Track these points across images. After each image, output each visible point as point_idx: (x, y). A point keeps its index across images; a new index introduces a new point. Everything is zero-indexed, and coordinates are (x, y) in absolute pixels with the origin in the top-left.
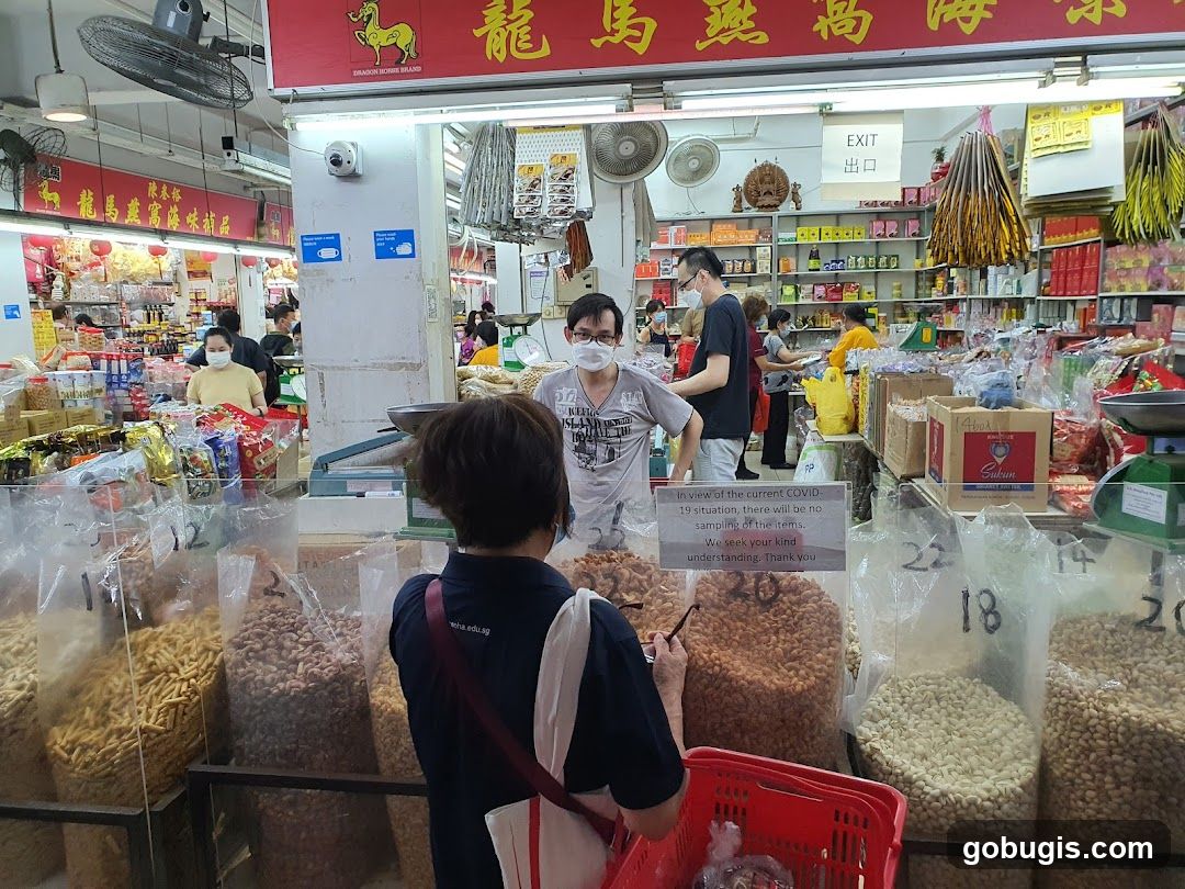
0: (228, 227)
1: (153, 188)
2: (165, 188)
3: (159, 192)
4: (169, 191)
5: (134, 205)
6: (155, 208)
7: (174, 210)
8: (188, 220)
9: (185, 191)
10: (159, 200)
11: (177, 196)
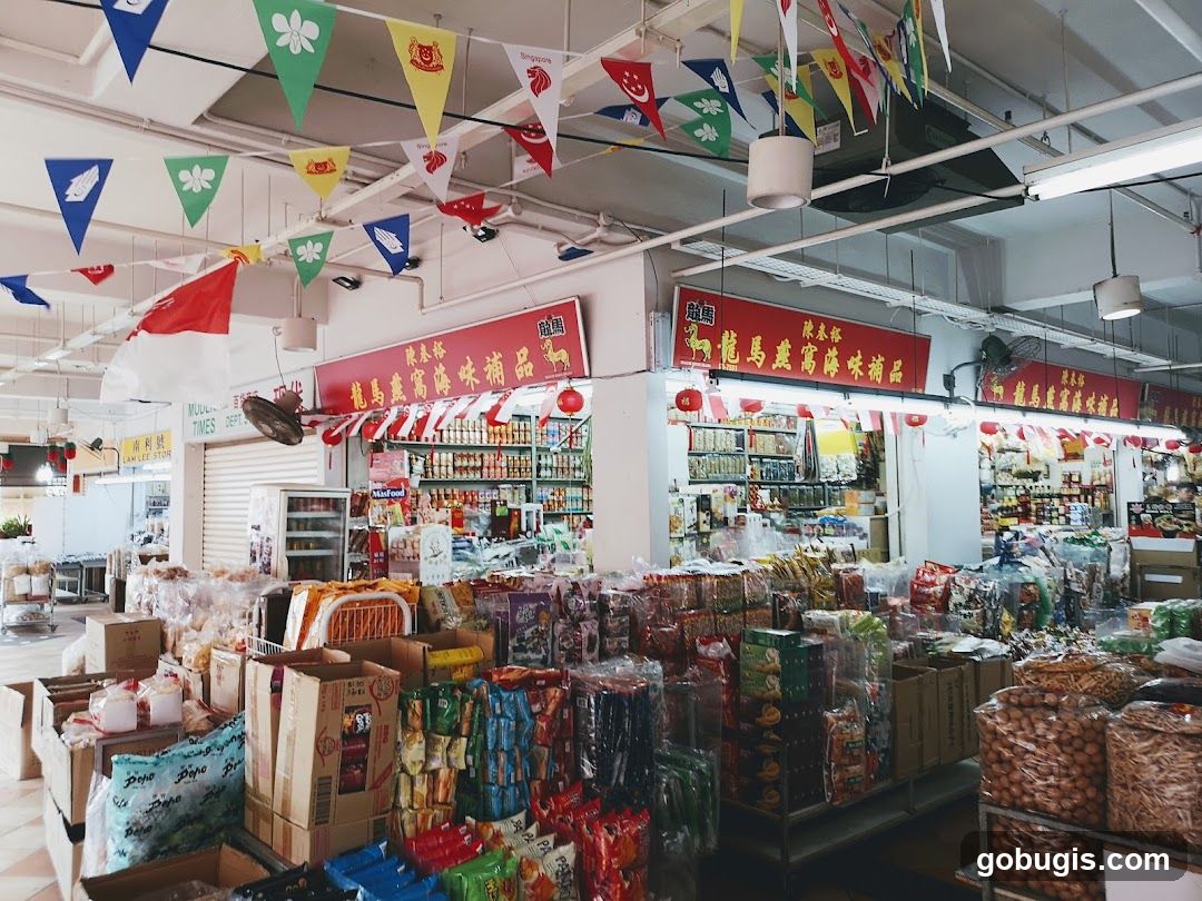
0: (900, 374)
1: (808, 327)
2: (822, 327)
3: (815, 331)
4: (828, 331)
5: (784, 350)
6: (809, 351)
7: (833, 353)
8: (850, 364)
9: (847, 328)
10: (814, 341)
11: (836, 335)
